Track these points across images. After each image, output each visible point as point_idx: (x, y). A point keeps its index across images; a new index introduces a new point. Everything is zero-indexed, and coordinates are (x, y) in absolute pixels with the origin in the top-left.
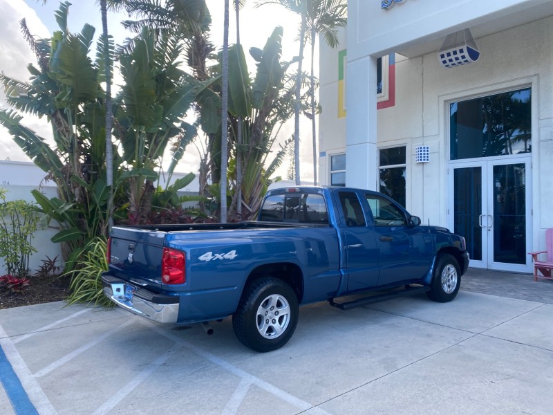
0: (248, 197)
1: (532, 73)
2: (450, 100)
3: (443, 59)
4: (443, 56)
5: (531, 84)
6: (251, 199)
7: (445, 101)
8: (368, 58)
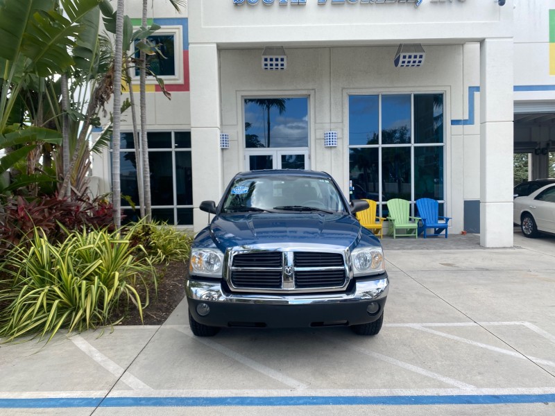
0: (75, 178)
1: (311, 88)
2: (246, 96)
3: (266, 62)
4: (266, 60)
5: (309, 95)
6: (78, 180)
7: (242, 96)
8: (215, 45)
